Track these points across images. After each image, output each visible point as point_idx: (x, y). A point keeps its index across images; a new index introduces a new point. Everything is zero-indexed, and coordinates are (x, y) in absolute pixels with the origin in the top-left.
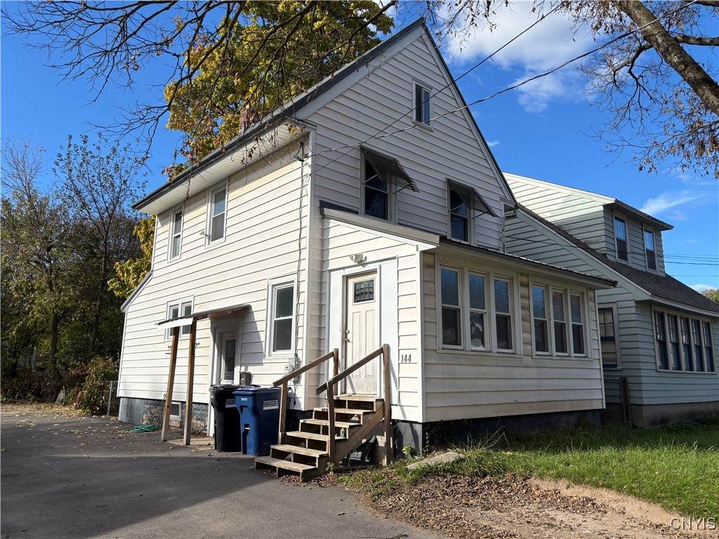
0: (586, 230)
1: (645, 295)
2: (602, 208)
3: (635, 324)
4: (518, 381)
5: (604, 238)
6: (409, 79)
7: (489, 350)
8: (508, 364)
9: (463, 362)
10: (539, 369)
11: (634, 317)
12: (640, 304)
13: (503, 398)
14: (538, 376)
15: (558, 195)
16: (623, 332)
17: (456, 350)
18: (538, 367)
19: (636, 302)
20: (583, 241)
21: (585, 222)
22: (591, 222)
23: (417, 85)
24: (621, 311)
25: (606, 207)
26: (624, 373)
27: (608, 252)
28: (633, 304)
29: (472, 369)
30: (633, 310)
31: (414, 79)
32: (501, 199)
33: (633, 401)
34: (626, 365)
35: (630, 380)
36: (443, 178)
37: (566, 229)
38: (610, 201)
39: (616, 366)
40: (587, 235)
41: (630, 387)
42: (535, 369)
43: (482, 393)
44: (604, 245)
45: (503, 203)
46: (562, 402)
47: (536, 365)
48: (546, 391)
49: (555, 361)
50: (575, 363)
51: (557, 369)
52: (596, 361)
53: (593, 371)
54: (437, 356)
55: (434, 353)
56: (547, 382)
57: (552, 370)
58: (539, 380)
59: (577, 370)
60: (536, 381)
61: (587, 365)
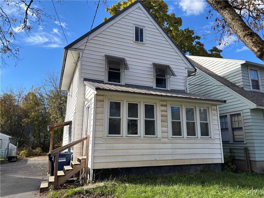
0: (234, 77)
1: (254, 106)
2: (240, 66)
3: (250, 121)
4: (158, 150)
5: (242, 80)
6: (132, 25)
7: (139, 136)
8: (151, 142)
9: (120, 142)
10: (173, 144)
11: (250, 117)
12: (253, 110)
13: (146, 158)
14: (172, 147)
15: (222, 63)
16: (246, 125)
17: (117, 136)
18: (172, 143)
19: (251, 110)
20: (233, 83)
21: (233, 74)
22: (236, 73)
23: (136, 27)
24: (244, 115)
25: (242, 65)
26: (248, 145)
27: (244, 87)
28: (249, 111)
29: (126, 145)
30: (249, 114)
31: (134, 24)
32: (186, 68)
33: (252, 159)
34: (248, 141)
35: (250, 148)
36: (151, 63)
37: (226, 78)
38: (243, 62)
39: (243, 141)
40: (235, 80)
41: (251, 152)
42: (171, 145)
43: (132, 156)
44: (242, 83)
45: (187, 70)
46: (189, 160)
47: (171, 142)
48: (178, 155)
49: (186, 140)
50: (201, 141)
51: (187, 144)
52: (217, 139)
53: (215, 144)
54: (103, 140)
55: (101, 139)
56: (179, 150)
57: (183, 144)
58: (173, 150)
59: (202, 144)
60: (171, 150)
61: (210, 142)
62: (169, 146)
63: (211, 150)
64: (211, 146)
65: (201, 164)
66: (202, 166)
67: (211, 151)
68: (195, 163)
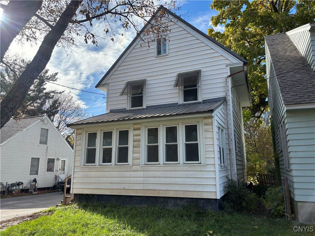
2: (310, 34)
14: (144, 176)
17: (93, 165)
29: (98, 173)
30: (286, 120)
32: (227, 65)
43: (102, 184)
46: (165, 191)
47: (143, 170)
48: (150, 184)
49: (162, 167)
50: (184, 168)
51: (163, 172)
52: (210, 166)
53: (205, 172)
54: (80, 168)
55: (79, 167)
56: (152, 179)
57: (158, 172)
58: (145, 178)
59: (184, 172)
60: (142, 179)
61: (198, 168)
62: (141, 174)
63: (199, 180)
64: (199, 175)
65: (183, 198)
66: (185, 200)
67: (199, 182)
68: (172, 196)
